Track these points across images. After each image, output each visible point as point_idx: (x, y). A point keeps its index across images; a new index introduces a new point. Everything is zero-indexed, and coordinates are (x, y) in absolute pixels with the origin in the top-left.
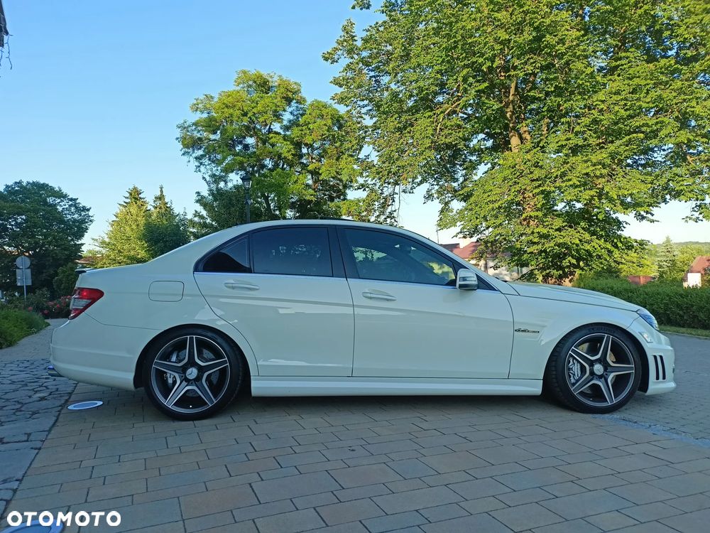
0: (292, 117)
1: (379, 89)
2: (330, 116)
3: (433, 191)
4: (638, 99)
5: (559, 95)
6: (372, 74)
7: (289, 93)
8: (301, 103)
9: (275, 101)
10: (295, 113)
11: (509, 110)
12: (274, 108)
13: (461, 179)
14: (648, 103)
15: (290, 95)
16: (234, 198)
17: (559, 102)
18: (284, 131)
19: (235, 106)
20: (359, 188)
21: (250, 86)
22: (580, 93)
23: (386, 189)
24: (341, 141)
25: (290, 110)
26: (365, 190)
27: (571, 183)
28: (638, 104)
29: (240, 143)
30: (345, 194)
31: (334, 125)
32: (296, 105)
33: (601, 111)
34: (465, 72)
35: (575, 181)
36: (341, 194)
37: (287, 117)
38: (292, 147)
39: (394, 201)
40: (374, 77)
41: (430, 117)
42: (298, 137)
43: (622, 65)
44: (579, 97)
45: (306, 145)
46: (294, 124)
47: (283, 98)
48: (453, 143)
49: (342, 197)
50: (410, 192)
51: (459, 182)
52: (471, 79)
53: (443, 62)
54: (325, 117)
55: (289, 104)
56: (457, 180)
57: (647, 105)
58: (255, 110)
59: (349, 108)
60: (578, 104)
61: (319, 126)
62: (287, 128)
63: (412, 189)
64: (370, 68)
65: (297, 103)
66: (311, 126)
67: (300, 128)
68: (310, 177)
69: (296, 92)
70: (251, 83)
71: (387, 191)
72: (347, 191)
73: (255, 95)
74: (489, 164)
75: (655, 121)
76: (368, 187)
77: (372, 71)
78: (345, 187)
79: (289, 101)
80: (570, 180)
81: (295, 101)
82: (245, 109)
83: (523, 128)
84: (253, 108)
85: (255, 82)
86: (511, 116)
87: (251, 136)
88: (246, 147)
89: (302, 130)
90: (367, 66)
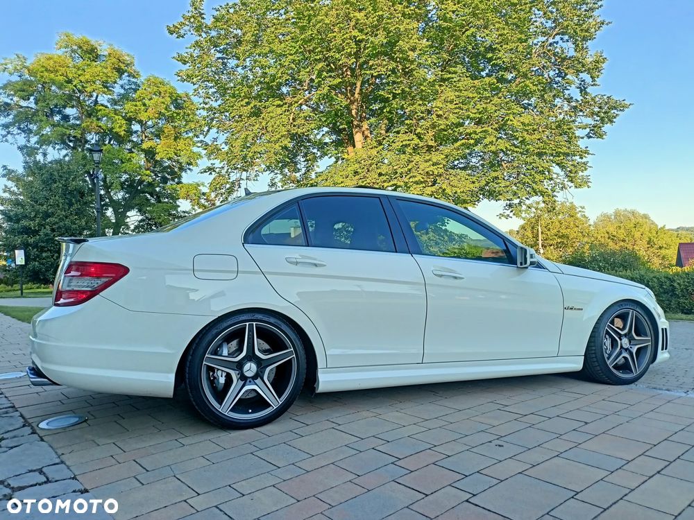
0: (122, 91)
1: (225, 72)
2: (168, 95)
3: (276, 180)
4: (467, 110)
5: (404, 98)
6: (220, 55)
7: (120, 64)
8: (134, 77)
9: (105, 70)
10: (127, 87)
11: (354, 107)
12: (105, 79)
13: (303, 170)
14: (475, 113)
15: (123, 66)
16: (55, 173)
17: (403, 105)
18: (111, 105)
19: (57, 71)
20: (205, 172)
21: (73, 51)
22: (421, 99)
23: (232, 174)
24: (186, 121)
25: (121, 82)
26: (211, 174)
27: (416, 179)
28: (466, 114)
29: (59, 112)
30: (180, 177)
31: (172, 103)
32: (128, 78)
33: (439, 116)
34: (320, 65)
35: (419, 178)
36: (176, 176)
37: (118, 90)
38: (125, 122)
39: (240, 187)
40: (222, 58)
41: (279, 106)
42: (131, 112)
43: (453, 78)
44: (421, 102)
45: (140, 122)
46: (125, 98)
47: (115, 68)
48: (306, 134)
49: (176, 180)
50: (254, 180)
51: (300, 173)
52: (325, 73)
53: (295, 53)
54: (162, 95)
55: (120, 78)
56: (299, 170)
57: (474, 115)
58: (82, 78)
59: (196, 86)
60: (418, 107)
61: (157, 104)
62: (115, 102)
63: (256, 176)
64: (218, 49)
65: (129, 76)
66: (147, 102)
67: (134, 103)
68: (143, 156)
69: (128, 64)
70: (75, 47)
71: (234, 177)
72: (183, 174)
73: (80, 62)
74: (333, 157)
75: (481, 130)
76: (214, 171)
77: (219, 52)
78: (181, 169)
79: (120, 72)
80: (414, 177)
81: (126, 74)
82: (70, 76)
83: (365, 125)
84: (79, 76)
85: (80, 47)
86: (357, 114)
87: (73, 107)
88: (66, 118)
89: (136, 106)
90: (215, 46)
